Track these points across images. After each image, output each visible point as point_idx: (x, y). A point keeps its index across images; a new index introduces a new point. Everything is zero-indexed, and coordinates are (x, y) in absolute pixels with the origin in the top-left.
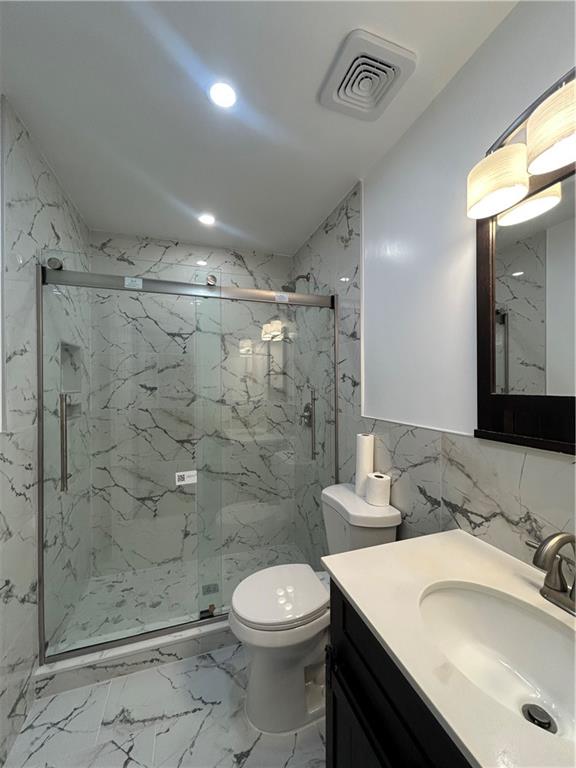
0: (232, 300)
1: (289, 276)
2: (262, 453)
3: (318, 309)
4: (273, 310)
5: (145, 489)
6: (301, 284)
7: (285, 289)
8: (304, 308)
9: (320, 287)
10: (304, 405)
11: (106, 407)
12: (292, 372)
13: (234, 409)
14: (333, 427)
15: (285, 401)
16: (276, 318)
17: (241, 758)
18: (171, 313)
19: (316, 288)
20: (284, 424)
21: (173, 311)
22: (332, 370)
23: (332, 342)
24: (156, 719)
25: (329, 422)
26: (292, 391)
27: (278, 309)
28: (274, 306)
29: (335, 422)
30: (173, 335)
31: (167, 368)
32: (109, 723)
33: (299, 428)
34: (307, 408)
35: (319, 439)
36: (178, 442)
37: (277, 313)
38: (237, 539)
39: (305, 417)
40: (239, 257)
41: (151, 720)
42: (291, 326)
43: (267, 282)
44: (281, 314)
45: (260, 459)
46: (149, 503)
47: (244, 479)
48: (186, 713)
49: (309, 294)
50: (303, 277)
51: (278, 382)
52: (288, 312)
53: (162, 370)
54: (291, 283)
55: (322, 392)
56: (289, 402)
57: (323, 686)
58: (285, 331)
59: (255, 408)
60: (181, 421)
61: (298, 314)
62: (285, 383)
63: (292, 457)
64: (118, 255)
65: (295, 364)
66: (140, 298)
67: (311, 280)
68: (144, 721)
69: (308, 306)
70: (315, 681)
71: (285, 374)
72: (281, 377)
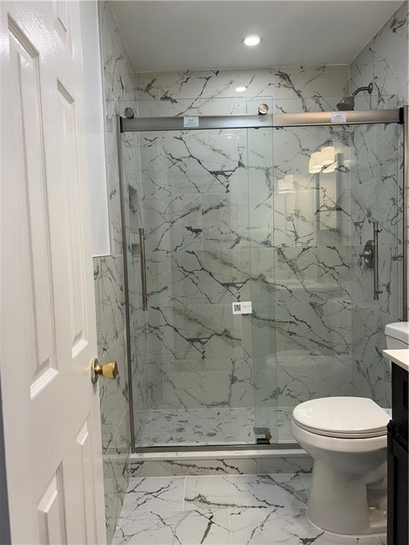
0: (277, 128)
1: (346, 90)
2: (313, 300)
3: (383, 125)
4: (325, 134)
5: (193, 330)
6: (360, 99)
7: (342, 107)
8: (365, 127)
9: (386, 98)
10: (364, 244)
11: (157, 249)
12: (348, 206)
13: (280, 251)
14: (400, 263)
15: (340, 242)
16: (328, 143)
17: (305, 541)
18: (214, 150)
19: (381, 100)
20: (338, 269)
21: (215, 147)
22: (400, 197)
23: (400, 163)
24: (227, 505)
25: (395, 258)
26: (348, 229)
27: (332, 133)
28: (327, 129)
29: (404, 257)
30: (216, 173)
31: (211, 209)
32: (190, 500)
33: (358, 270)
34: (369, 246)
35: (383, 279)
36: (223, 285)
37: (329, 136)
38: (286, 392)
39: (365, 256)
40: (284, 76)
41: (224, 505)
42: (347, 151)
43: (317, 102)
44: (335, 138)
45: (311, 307)
46: (198, 345)
47: (292, 328)
48: (253, 507)
49: (371, 109)
50: (363, 89)
51: (331, 220)
52: (344, 134)
53: (206, 212)
54: (347, 99)
55: (387, 225)
56: (346, 243)
57: (385, 512)
58: (339, 158)
59: (304, 250)
60: (225, 264)
61: (357, 136)
62: (340, 219)
63: (349, 307)
64: (162, 95)
65: (352, 196)
66: (183, 137)
67: (375, 92)
68: (218, 505)
69: (370, 123)
70: (377, 507)
71: (339, 209)
72: (334, 213)
